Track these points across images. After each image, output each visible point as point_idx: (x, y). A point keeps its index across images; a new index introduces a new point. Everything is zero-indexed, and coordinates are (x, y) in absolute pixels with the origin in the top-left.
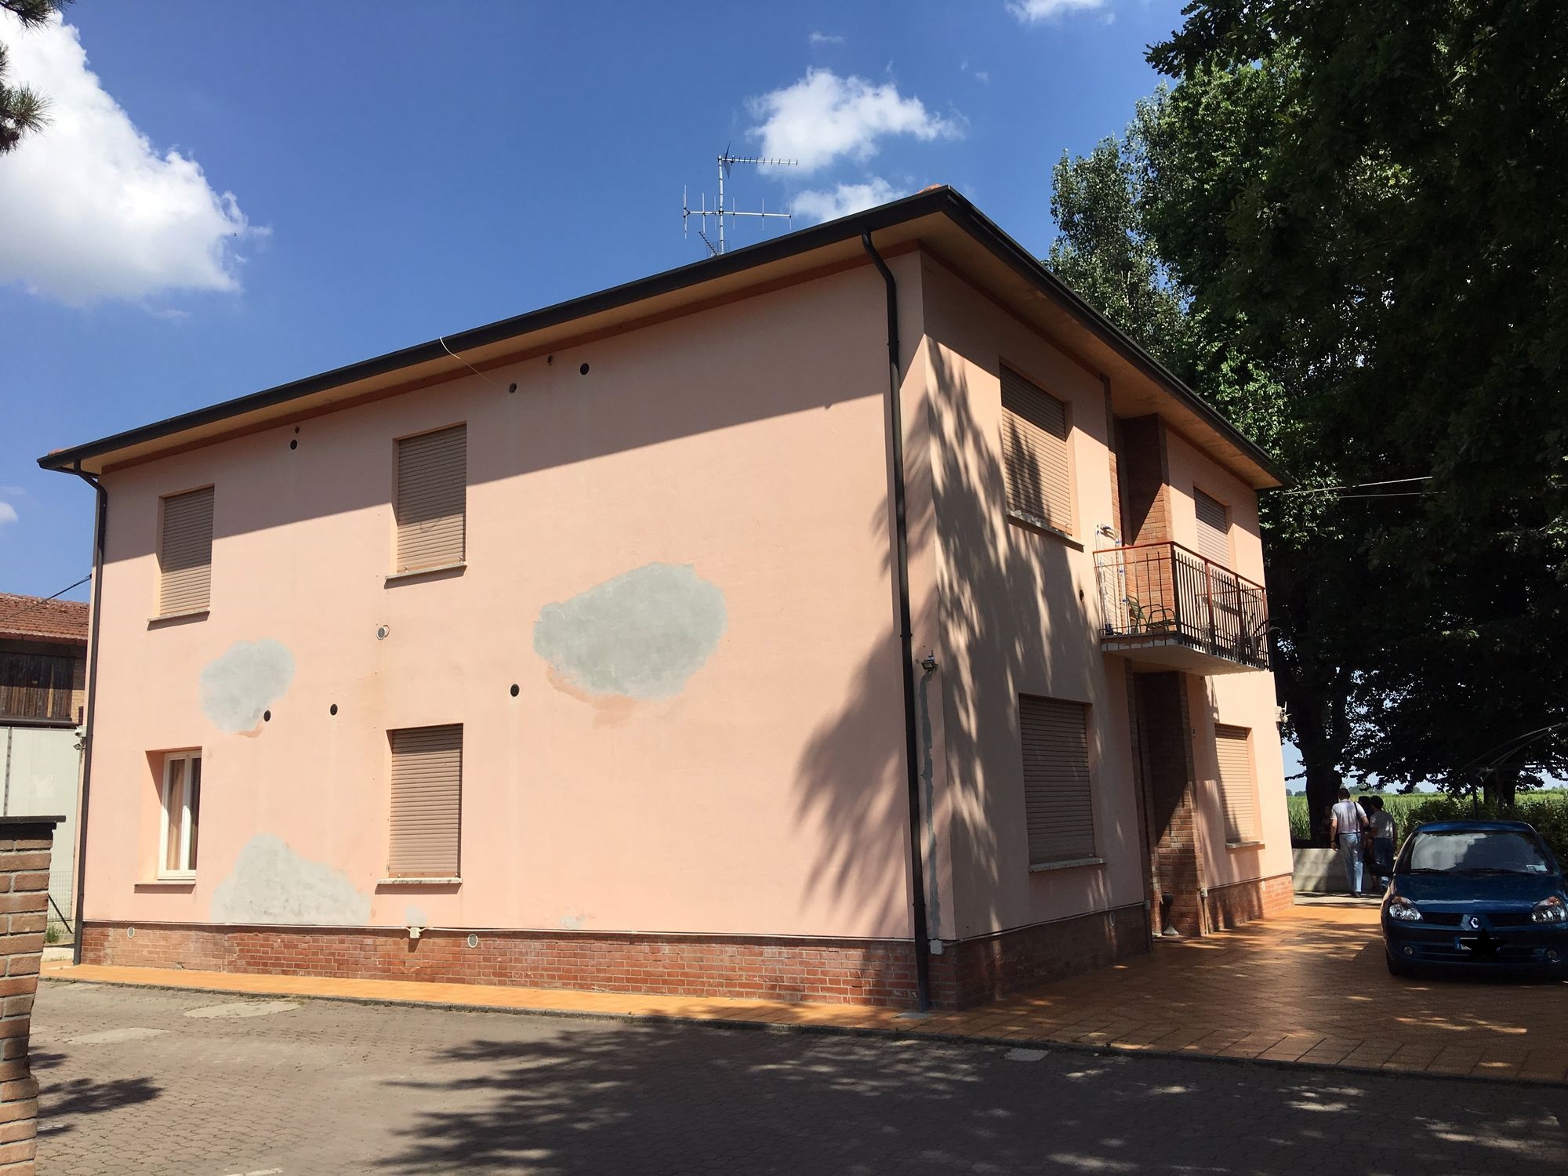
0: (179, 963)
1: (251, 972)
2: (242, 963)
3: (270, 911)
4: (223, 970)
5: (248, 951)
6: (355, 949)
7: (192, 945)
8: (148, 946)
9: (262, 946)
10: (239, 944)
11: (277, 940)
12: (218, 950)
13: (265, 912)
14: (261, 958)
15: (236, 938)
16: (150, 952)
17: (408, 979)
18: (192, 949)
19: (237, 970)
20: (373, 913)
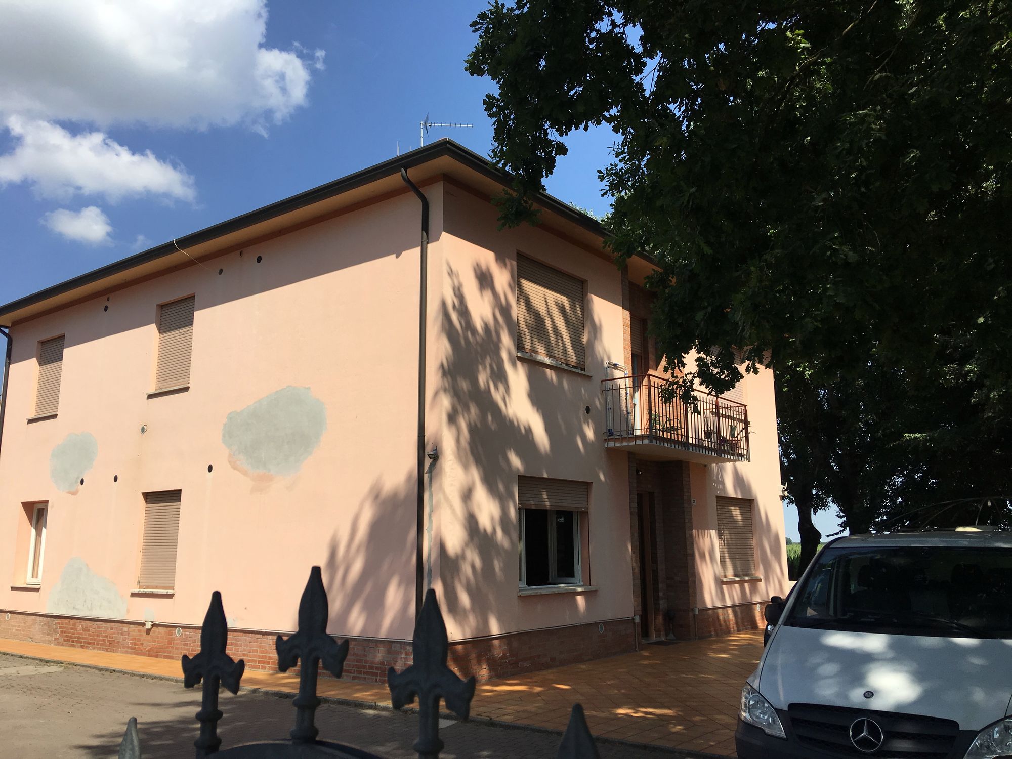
0: (31, 638)
1: (66, 646)
2: (61, 640)
3: (76, 607)
4: (52, 643)
5: (65, 632)
6: (118, 633)
7: (37, 627)
8: (15, 626)
9: (72, 629)
10: (60, 627)
11: (80, 626)
12: (50, 631)
13: (74, 608)
14: (71, 637)
15: (59, 623)
16: (17, 630)
17: (144, 654)
18: (37, 629)
19: (59, 644)
20: (128, 611)
